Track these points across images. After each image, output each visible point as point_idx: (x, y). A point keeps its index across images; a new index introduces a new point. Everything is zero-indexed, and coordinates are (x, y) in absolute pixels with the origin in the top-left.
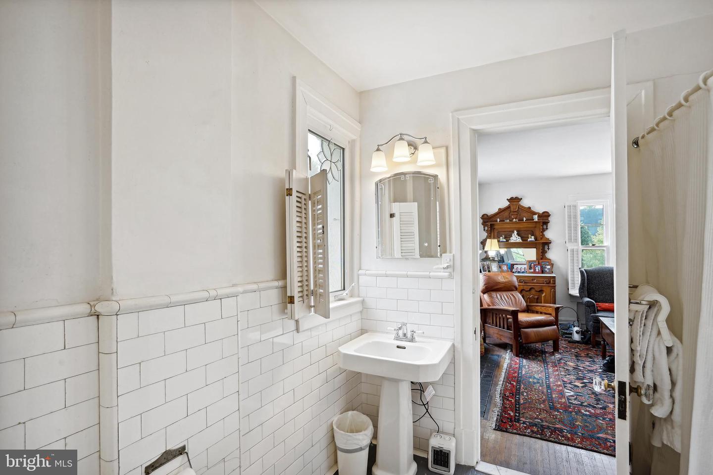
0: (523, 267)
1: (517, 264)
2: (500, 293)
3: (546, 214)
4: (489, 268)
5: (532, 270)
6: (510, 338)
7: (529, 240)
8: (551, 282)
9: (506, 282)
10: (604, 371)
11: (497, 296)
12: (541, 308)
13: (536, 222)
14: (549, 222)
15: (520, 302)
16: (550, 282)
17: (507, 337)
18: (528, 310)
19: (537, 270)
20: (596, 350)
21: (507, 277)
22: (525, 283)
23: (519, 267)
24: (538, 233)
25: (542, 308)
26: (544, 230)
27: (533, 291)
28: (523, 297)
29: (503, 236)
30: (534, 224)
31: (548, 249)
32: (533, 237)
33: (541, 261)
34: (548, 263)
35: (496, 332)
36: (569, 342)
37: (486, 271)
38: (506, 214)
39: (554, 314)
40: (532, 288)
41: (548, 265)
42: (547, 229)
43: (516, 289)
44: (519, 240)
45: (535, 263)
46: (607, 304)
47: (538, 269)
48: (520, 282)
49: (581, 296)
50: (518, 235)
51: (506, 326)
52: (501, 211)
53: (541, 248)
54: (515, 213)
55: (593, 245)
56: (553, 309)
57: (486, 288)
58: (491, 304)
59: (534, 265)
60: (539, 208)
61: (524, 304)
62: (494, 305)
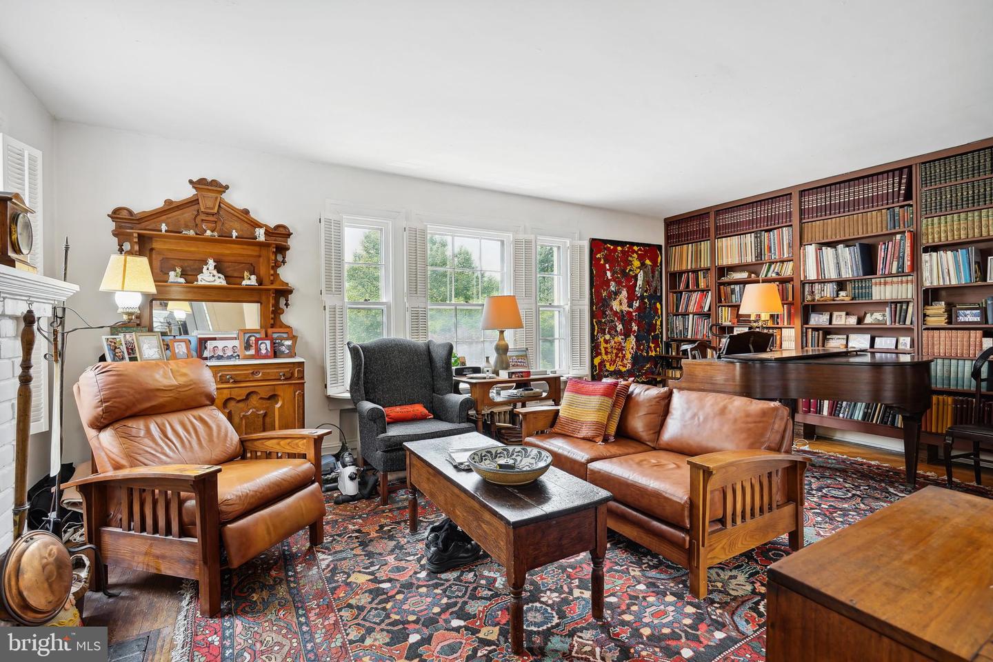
0: (230, 344)
1: (215, 339)
2: (159, 419)
3: (282, 231)
4: (131, 350)
5: (252, 352)
6: (189, 561)
7: (245, 283)
8: (294, 375)
9: (180, 386)
10: (433, 573)
11: (148, 431)
12: (279, 444)
13: (261, 244)
14: (288, 249)
15: (222, 434)
16: (292, 374)
17: (179, 560)
18: (243, 453)
19: (263, 351)
20: (391, 511)
21: (185, 370)
22: (235, 382)
23: (220, 344)
24: (263, 271)
25: (283, 442)
26: (277, 265)
27: (254, 400)
28: (230, 417)
29: (179, 270)
30: (257, 248)
31: (287, 305)
32: (253, 277)
33: (270, 331)
34: (285, 335)
35: (144, 549)
36: (337, 503)
37: (123, 359)
38: (188, 214)
39: (311, 454)
40: (252, 392)
41: (287, 339)
42: (284, 262)
43: (212, 401)
44: (220, 281)
45: (258, 336)
46: (398, 409)
47: (265, 346)
48: (222, 380)
49: (355, 400)
50: (219, 268)
51: (175, 527)
52: (171, 208)
53: (272, 301)
54: (211, 218)
55: (366, 300)
56: (308, 442)
57: (106, 411)
58: (124, 462)
59: (257, 340)
60: (268, 215)
61: (234, 437)
62: (134, 462)
